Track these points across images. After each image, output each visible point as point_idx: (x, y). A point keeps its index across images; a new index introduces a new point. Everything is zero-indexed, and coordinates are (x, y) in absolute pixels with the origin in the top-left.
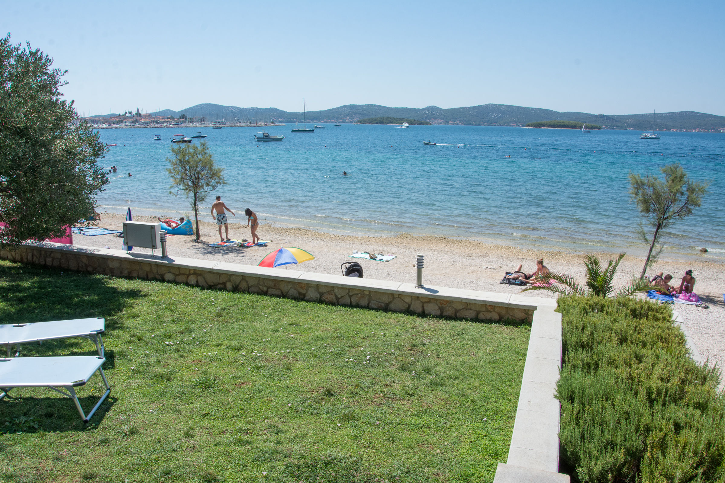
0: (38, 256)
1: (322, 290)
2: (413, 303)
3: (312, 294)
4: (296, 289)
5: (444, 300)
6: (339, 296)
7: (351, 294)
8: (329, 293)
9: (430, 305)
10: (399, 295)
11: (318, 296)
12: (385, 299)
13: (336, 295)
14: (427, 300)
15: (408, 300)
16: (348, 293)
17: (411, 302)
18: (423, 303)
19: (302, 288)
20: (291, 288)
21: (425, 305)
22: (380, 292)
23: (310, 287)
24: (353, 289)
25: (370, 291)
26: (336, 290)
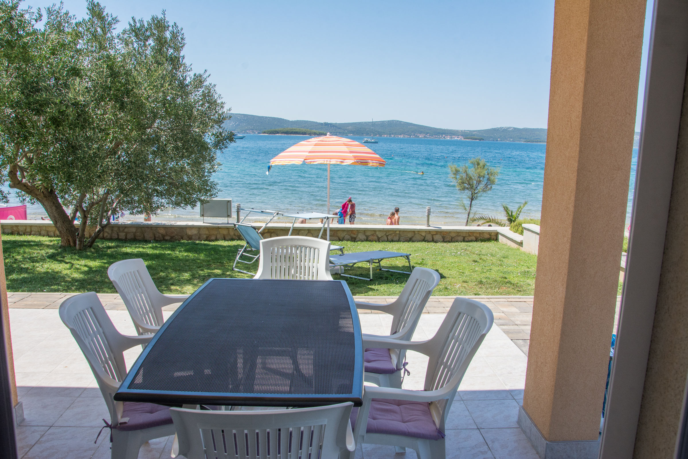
1: (368, 234)
2: (427, 236)
3: (361, 236)
4: (349, 235)
5: (445, 232)
6: (380, 237)
7: (387, 234)
8: (373, 235)
9: (437, 236)
10: (418, 231)
11: (365, 238)
12: (410, 235)
13: (377, 236)
14: (435, 233)
15: (423, 234)
16: (386, 234)
17: (426, 235)
18: (433, 235)
19: (354, 234)
20: (346, 235)
21: (434, 236)
22: (406, 231)
23: (359, 233)
24: (389, 231)
25: (400, 231)
26: (377, 233)
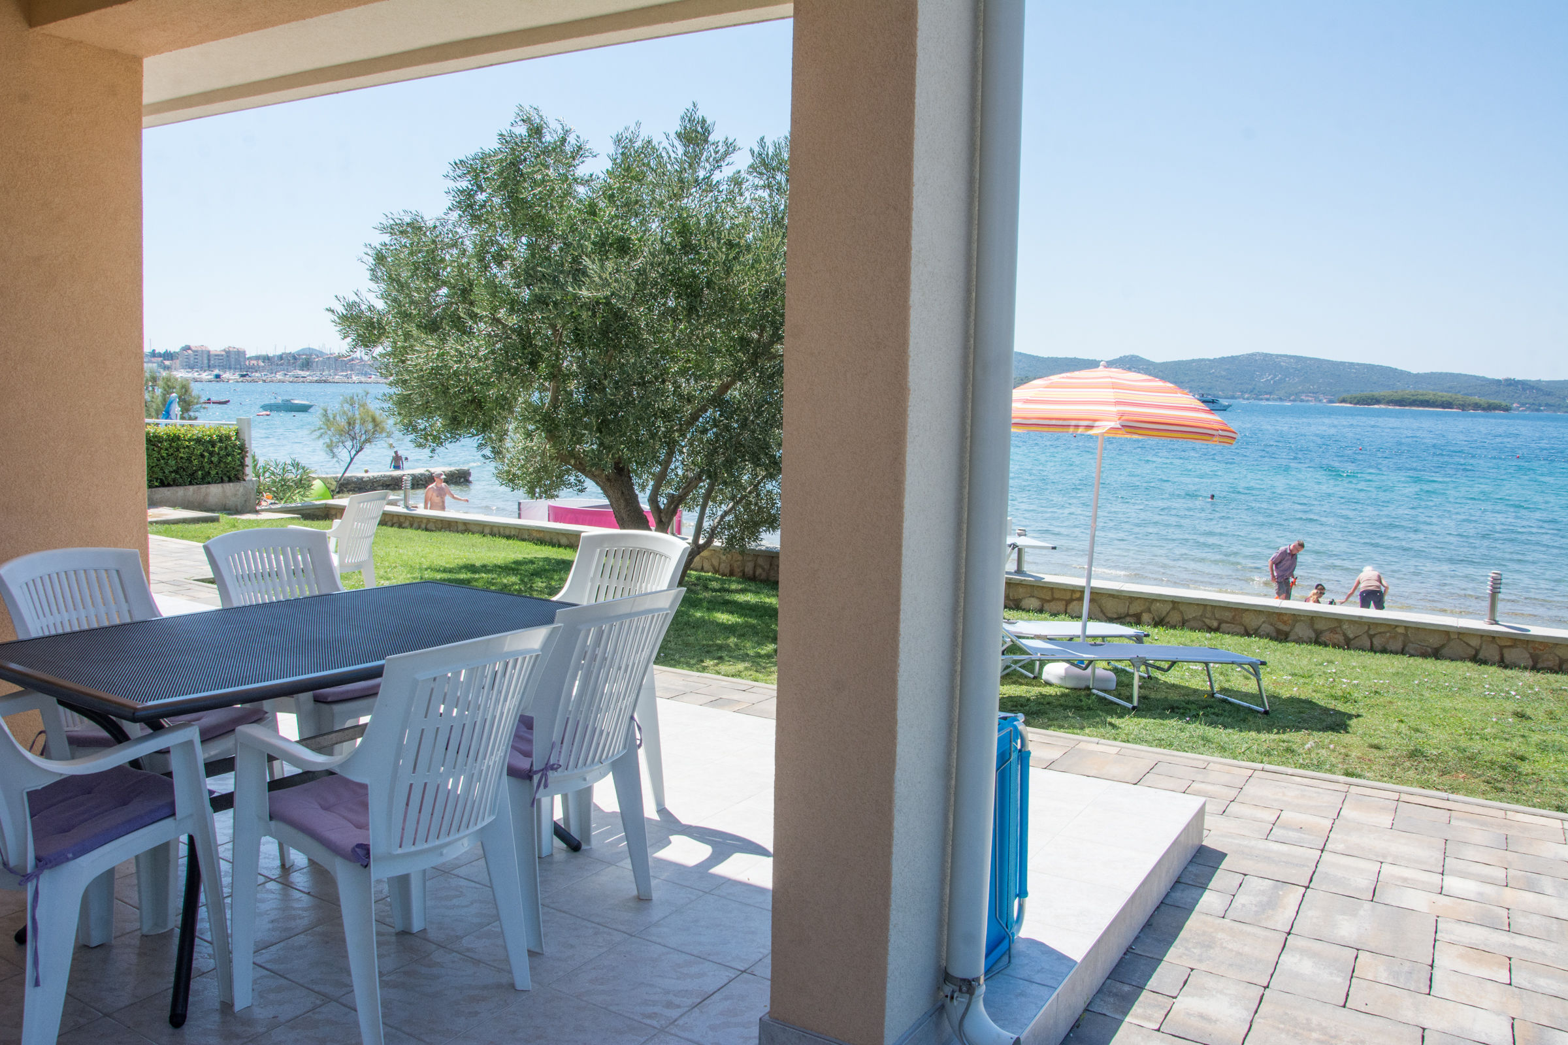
0: (767, 567)
1: (1320, 626)
2: (1484, 647)
3: (1301, 630)
4: (1272, 625)
5: (1541, 643)
6: (1351, 636)
7: (1372, 632)
8: (1333, 630)
9: (1514, 650)
10: (1459, 633)
11: (1313, 635)
12: (1434, 641)
13: (1345, 635)
14: (1509, 644)
15: (1475, 642)
16: (1367, 632)
17: (1481, 647)
18: (1501, 648)
19: (1285, 623)
20: (1264, 622)
21: (1506, 652)
22: (1425, 629)
23: (1297, 621)
24: (1376, 624)
25: (1406, 628)
26: (1345, 626)
